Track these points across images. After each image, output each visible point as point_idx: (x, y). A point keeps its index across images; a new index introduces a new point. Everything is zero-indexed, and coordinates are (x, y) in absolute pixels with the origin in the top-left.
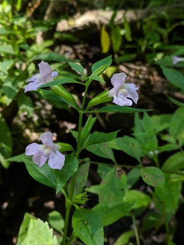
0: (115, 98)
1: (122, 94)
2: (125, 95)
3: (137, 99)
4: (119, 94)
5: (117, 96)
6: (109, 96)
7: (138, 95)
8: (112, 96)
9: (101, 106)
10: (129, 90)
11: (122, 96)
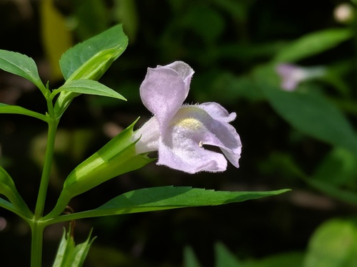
0: (163, 150)
1: (186, 135)
2: (196, 138)
3: (238, 151)
4: (175, 135)
5: (168, 142)
6: (139, 150)
7: (238, 137)
8: (151, 146)
9: (108, 189)
10: (208, 122)
11: (188, 142)
